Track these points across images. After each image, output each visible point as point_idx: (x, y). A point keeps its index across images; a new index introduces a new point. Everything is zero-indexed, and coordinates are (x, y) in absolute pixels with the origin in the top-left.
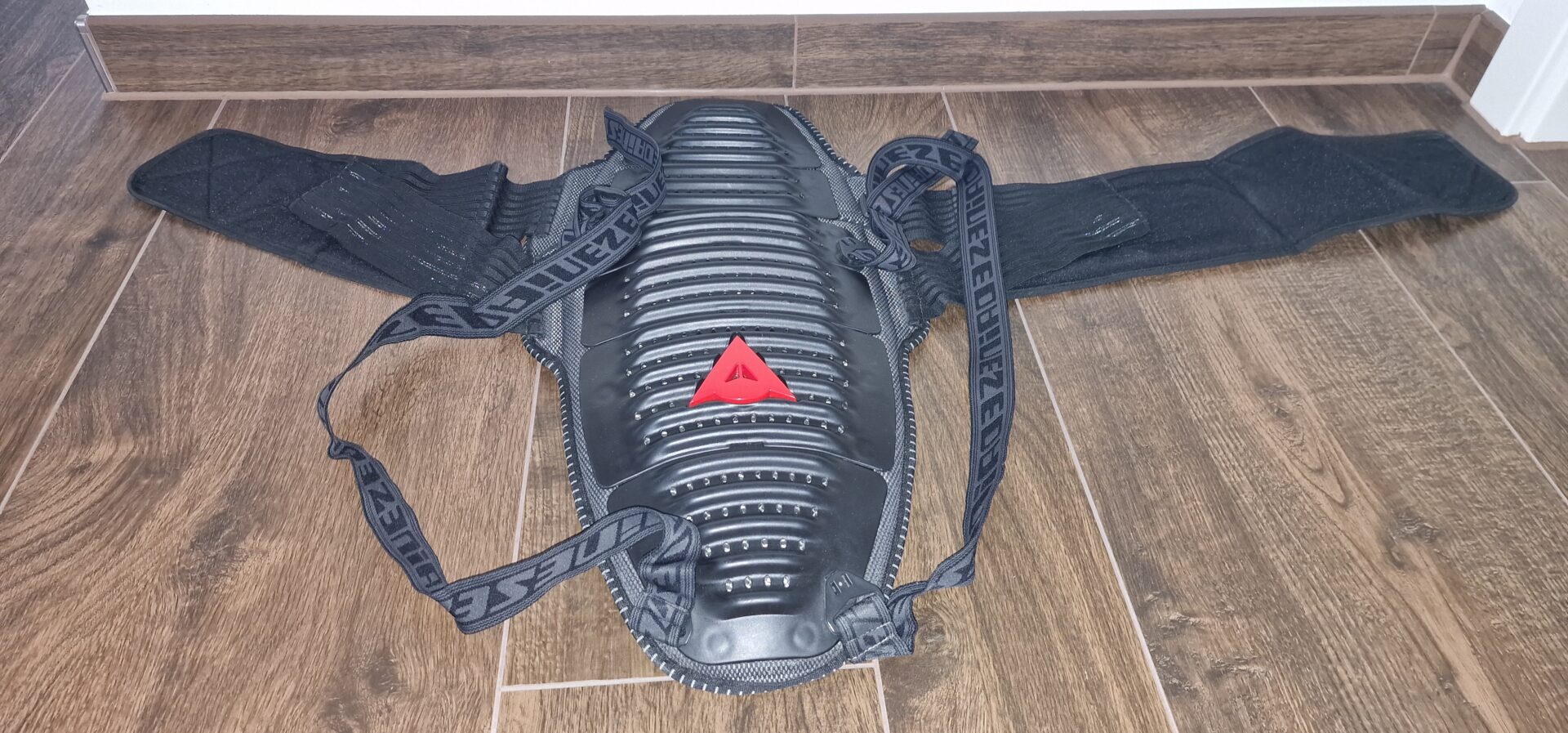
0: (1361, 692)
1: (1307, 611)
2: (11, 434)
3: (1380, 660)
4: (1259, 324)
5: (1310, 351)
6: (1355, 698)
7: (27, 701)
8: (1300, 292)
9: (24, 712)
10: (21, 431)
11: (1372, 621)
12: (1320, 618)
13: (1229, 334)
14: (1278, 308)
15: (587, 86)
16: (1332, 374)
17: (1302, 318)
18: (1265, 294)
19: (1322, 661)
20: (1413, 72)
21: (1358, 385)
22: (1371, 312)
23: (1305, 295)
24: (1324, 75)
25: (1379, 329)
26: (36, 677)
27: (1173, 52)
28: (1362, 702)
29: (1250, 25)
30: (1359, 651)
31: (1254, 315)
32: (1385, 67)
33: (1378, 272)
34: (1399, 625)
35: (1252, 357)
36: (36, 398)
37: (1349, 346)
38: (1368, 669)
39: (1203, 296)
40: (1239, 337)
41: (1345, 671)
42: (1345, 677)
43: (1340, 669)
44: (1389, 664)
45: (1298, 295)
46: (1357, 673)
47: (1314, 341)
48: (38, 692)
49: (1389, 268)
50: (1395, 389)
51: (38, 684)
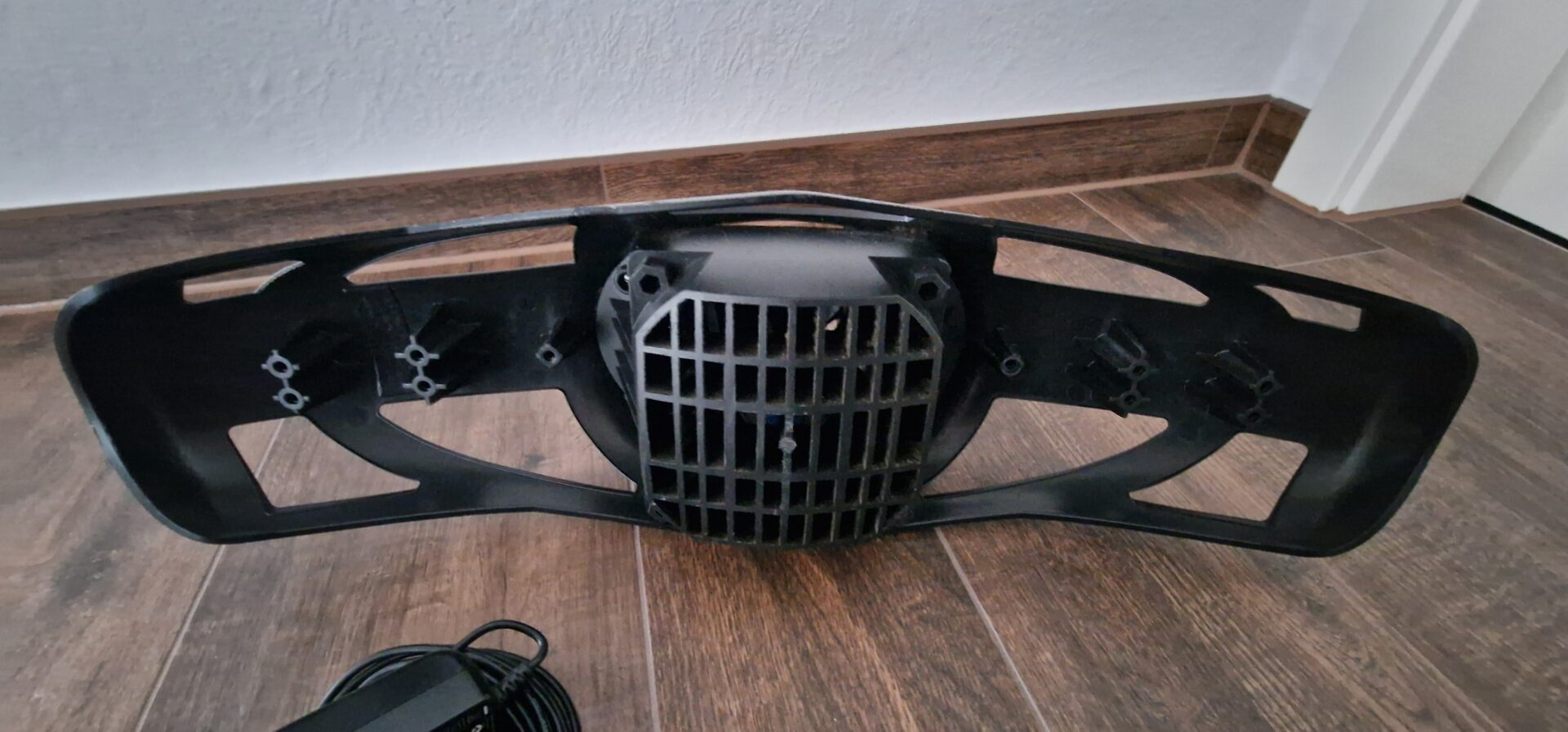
20: (1210, 164)
27: (999, 164)
29: (1068, 130)
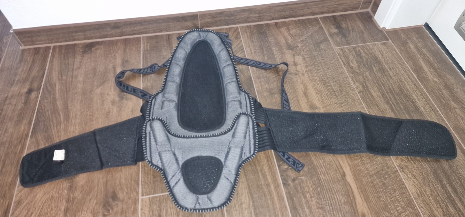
0: (325, 181)
1: (315, 163)
2: (20, 147)
3: (329, 173)
4: (313, 90)
5: (324, 96)
6: (323, 183)
7: (38, 210)
8: (324, 80)
9: (38, 212)
10: (22, 146)
11: (329, 164)
12: (318, 165)
13: (305, 94)
14: (318, 85)
15: (146, 33)
16: (328, 102)
17: (323, 87)
18: (315, 81)
19: (317, 175)
20: (361, 9)
21: (334, 104)
22: (340, 84)
23: (325, 81)
24: (337, 12)
25: (341, 89)
26: (39, 204)
27: (297, 11)
28: (324, 183)
30: (325, 172)
31: (312, 88)
32: (353, 9)
33: (343, 72)
34: (335, 165)
35: (310, 99)
36: (24, 137)
37: (333, 94)
38: (327, 175)
39: (300, 84)
40: (307, 94)
41: (322, 177)
42: (321, 178)
43: (321, 176)
44: (331, 174)
45: (323, 81)
46: (324, 177)
47: (325, 93)
48: (40, 208)
49: (346, 71)
50: (342, 105)
51: (40, 206)
